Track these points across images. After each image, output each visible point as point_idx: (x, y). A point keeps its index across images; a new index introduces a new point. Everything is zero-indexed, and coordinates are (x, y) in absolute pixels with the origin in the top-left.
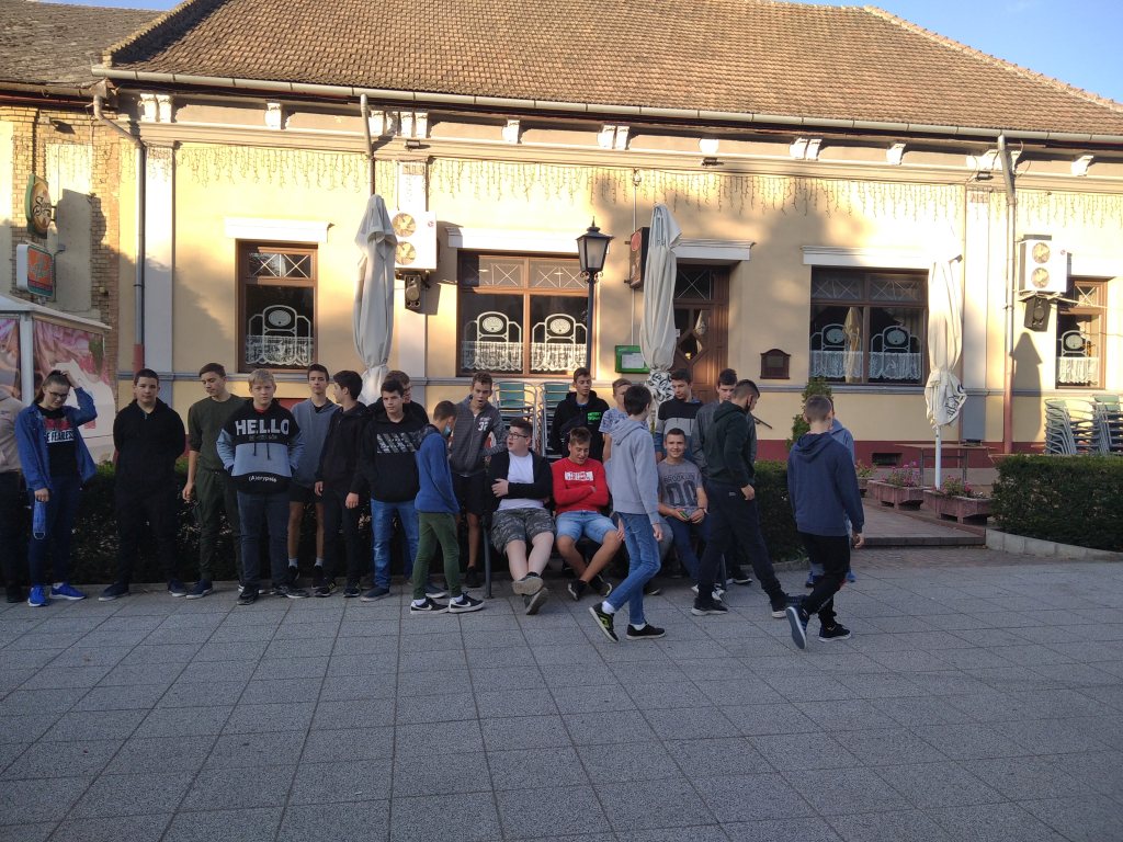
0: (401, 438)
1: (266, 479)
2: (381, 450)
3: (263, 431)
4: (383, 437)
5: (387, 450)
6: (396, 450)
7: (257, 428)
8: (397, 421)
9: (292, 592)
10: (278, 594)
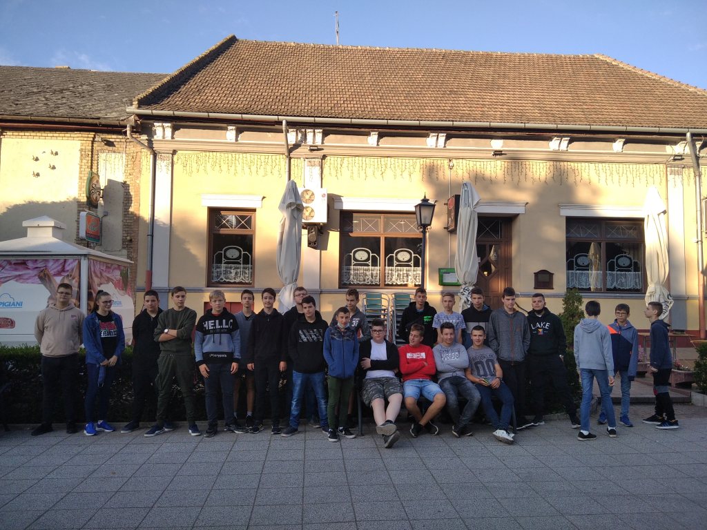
0: (314, 332)
1: (221, 356)
2: (302, 340)
3: (218, 327)
4: (303, 332)
5: (305, 340)
6: (311, 340)
7: (215, 325)
8: (312, 322)
9: (238, 429)
10: (229, 430)
